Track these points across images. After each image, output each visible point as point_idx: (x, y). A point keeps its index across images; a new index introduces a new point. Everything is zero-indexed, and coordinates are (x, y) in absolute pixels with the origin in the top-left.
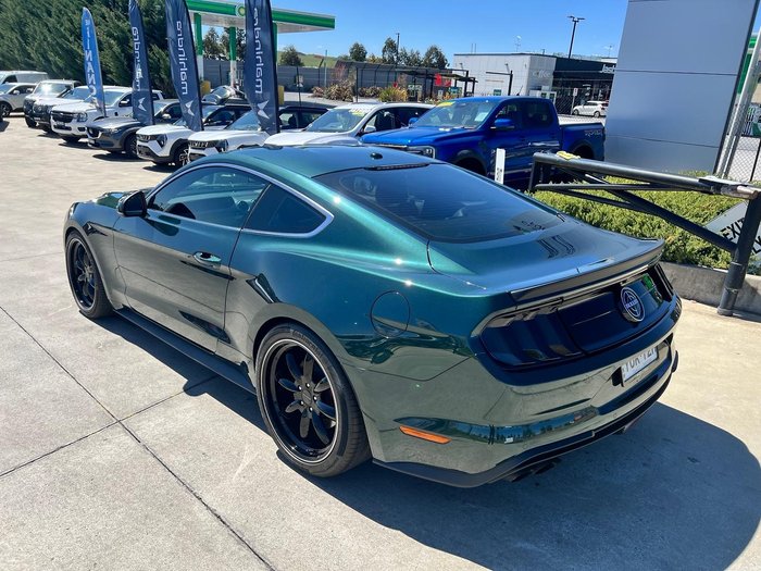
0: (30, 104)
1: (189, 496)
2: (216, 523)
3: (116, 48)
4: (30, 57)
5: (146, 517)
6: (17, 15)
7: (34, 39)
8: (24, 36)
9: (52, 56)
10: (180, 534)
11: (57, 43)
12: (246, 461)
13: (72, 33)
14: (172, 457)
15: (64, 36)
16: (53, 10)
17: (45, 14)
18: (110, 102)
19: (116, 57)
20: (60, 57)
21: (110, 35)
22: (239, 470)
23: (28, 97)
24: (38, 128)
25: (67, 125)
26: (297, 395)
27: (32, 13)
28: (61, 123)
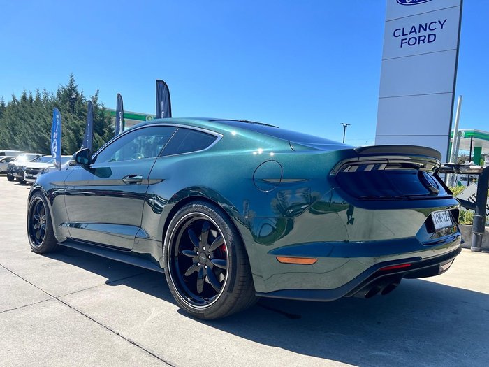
0: (12, 167)
1: (109, 332)
2: (132, 345)
3: (72, 135)
4: (15, 142)
5: (74, 344)
6: (11, 119)
7: (20, 132)
8: (14, 131)
9: (30, 142)
10: (102, 352)
11: (35, 134)
12: (154, 315)
13: (45, 128)
14: (96, 314)
15: (40, 130)
16: (35, 116)
17: (29, 117)
18: (64, 163)
19: (71, 140)
20: (36, 142)
21: (69, 128)
22: (149, 319)
23: (11, 163)
24: (15, 181)
25: (34, 176)
26: (195, 259)
27: (21, 118)
28: (31, 175)
